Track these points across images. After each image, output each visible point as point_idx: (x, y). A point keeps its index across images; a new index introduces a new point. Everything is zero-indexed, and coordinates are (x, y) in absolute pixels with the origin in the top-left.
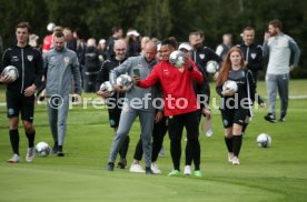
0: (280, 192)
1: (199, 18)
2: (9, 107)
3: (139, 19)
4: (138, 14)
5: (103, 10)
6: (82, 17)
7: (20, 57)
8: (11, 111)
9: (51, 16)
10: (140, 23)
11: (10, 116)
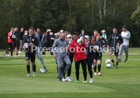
0: (116, 89)
1: (86, 25)
2: (26, 57)
3: (64, 25)
4: (64, 23)
5: (50, 22)
6: (43, 25)
7: (30, 40)
8: (27, 58)
9: (32, 24)
10: (65, 27)
11: (27, 60)
